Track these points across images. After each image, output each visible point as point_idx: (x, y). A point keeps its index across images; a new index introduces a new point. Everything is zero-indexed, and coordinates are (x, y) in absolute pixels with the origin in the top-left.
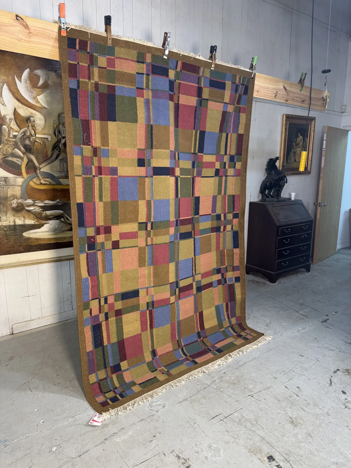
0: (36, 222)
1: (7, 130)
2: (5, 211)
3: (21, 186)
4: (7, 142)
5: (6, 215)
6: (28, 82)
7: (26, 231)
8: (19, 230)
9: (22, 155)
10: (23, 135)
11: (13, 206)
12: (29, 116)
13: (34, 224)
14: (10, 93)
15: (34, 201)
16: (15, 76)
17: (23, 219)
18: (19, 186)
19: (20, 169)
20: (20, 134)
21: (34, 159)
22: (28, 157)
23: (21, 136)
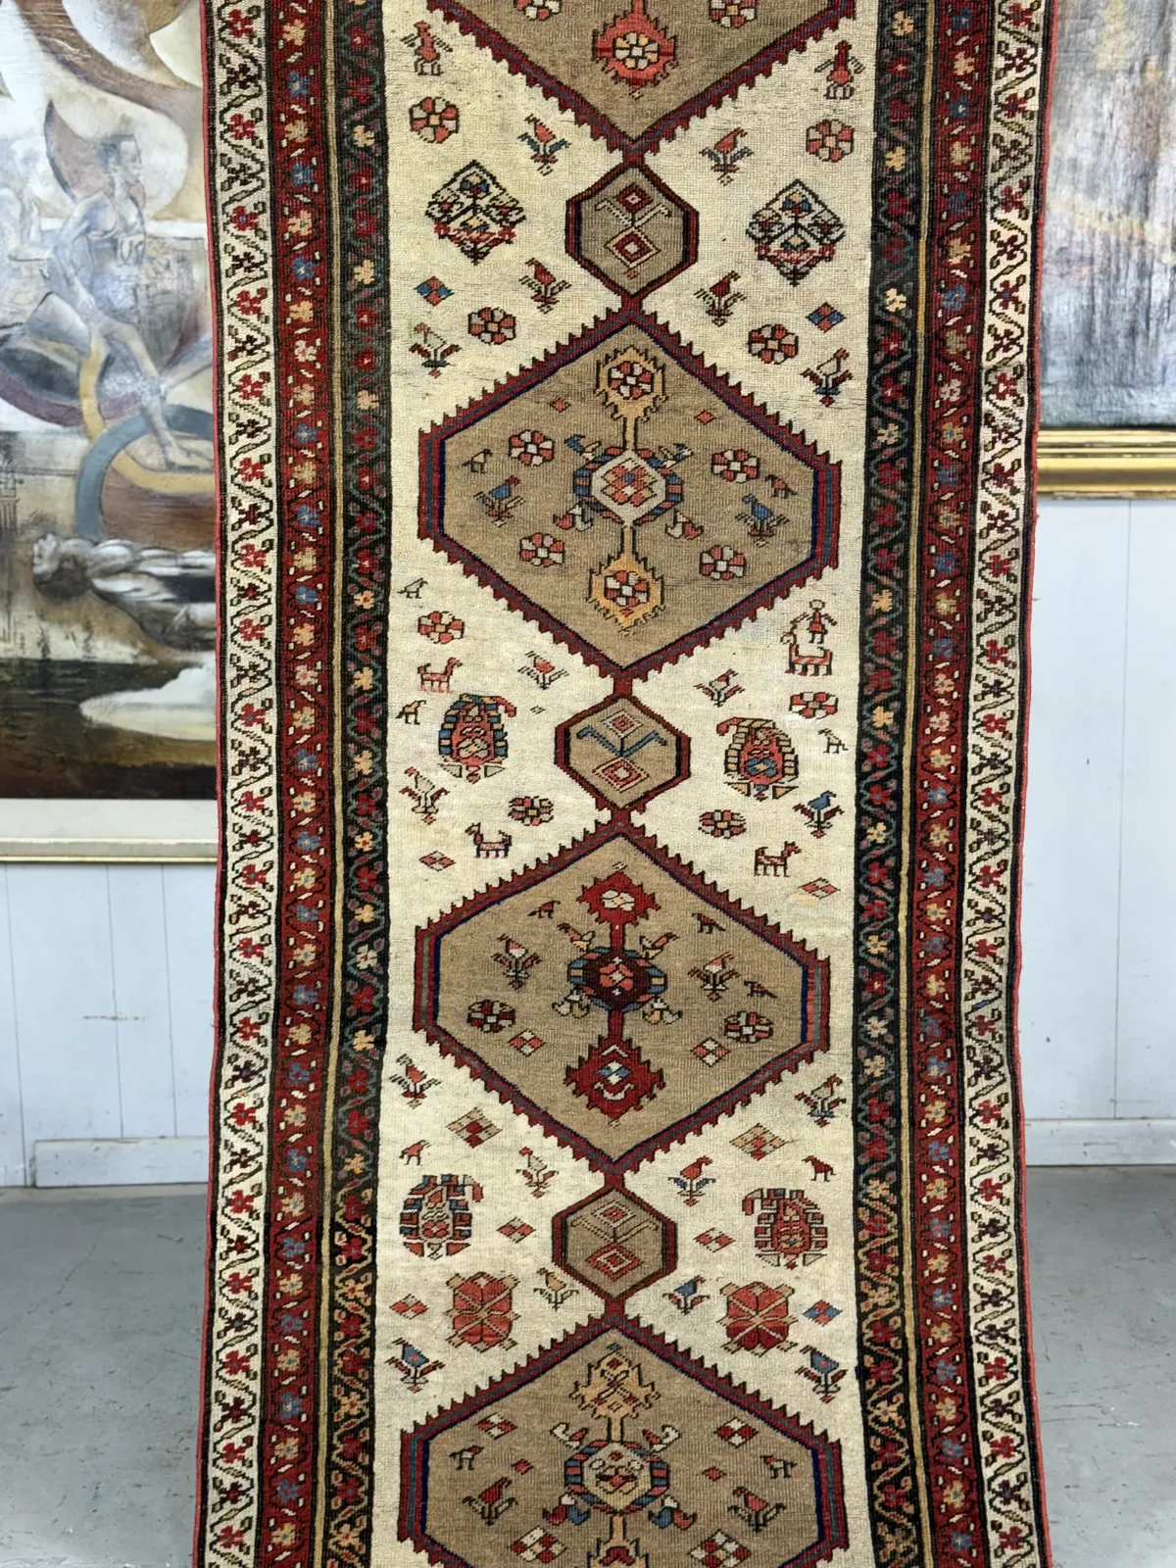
0: (144, 652)
1: (16, 212)
3: (78, 476)
4: (15, 264)
5: (9, 613)
7: (96, 693)
9: (80, 325)
10: (88, 230)
11: (38, 570)
12: (115, 135)
13: (130, 661)
14: (32, 37)
15: (134, 552)
17: (81, 636)
18: (66, 474)
19: (73, 392)
20: (70, 225)
21: (137, 347)
22: (108, 338)
23: (76, 233)
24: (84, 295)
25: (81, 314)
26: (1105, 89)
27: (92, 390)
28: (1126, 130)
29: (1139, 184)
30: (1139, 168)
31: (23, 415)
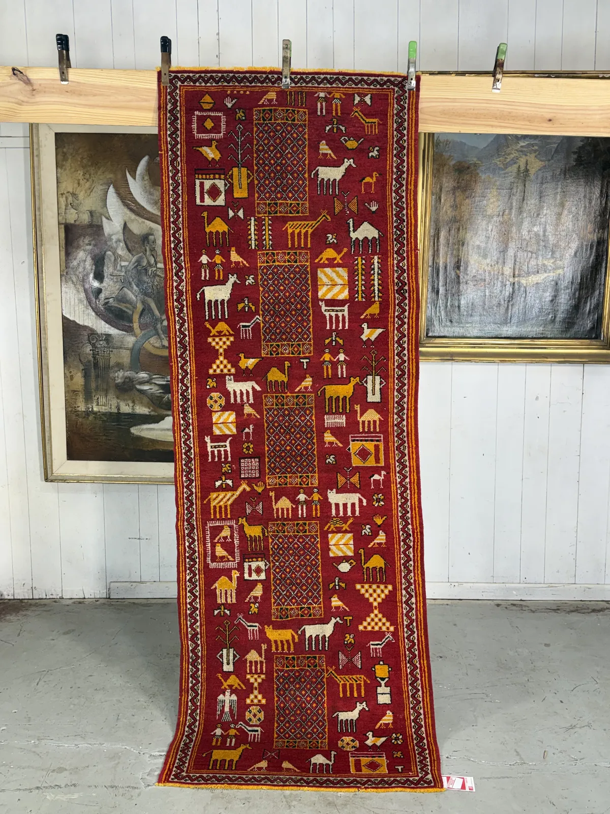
0: (152, 411)
1: (113, 259)
2: (105, 387)
3: (132, 350)
4: (112, 277)
5: (106, 396)
6: (146, 178)
7: (135, 425)
8: (124, 422)
9: (134, 298)
10: (137, 266)
11: (117, 382)
12: (147, 234)
13: (148, 414)
14: (119, 200)
15: (150, 376)
16: (127, 171)
17: (131, 405)
18: (127, 349)
19: (131, 321)
20: (131, 264)
21: (153, 305)
22: (143, 302)
23: (133, 267)
24: (135, 287)
25: (133, 293)
26: (489, 222)
27: (137, 320)
28: (497, 236)
29: (502, 254)
30: (501, 249)
31: (113, 328)
